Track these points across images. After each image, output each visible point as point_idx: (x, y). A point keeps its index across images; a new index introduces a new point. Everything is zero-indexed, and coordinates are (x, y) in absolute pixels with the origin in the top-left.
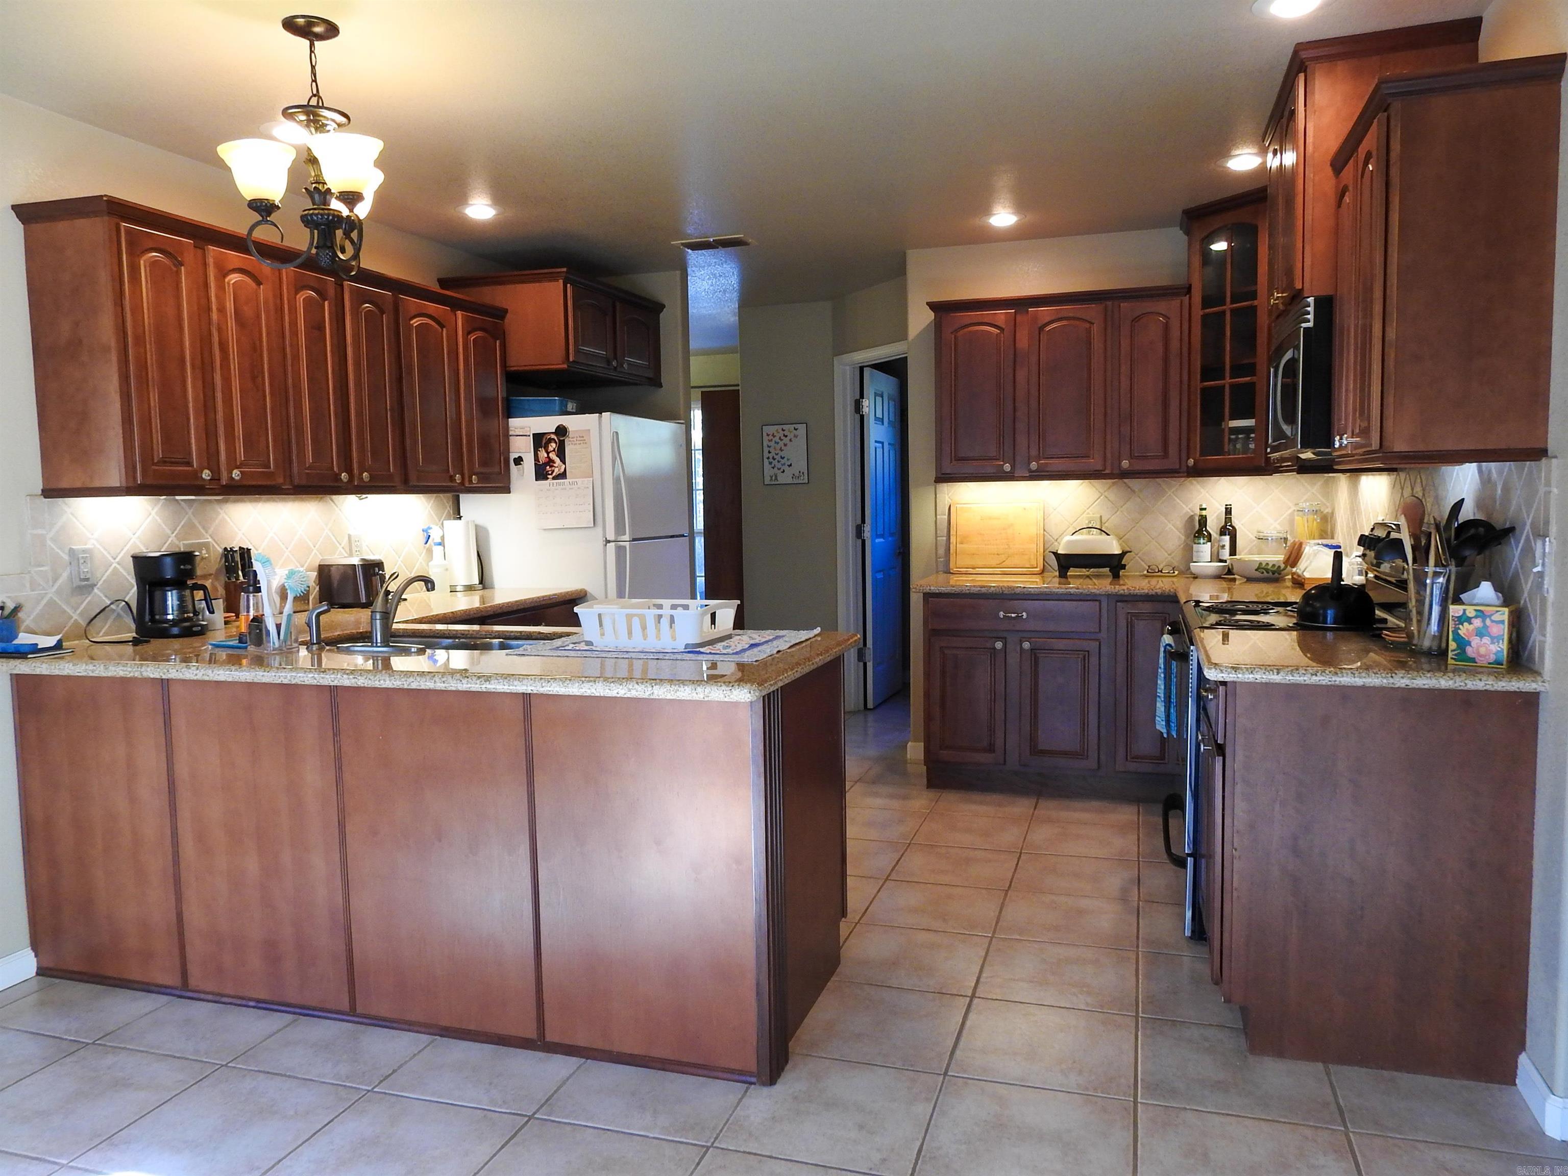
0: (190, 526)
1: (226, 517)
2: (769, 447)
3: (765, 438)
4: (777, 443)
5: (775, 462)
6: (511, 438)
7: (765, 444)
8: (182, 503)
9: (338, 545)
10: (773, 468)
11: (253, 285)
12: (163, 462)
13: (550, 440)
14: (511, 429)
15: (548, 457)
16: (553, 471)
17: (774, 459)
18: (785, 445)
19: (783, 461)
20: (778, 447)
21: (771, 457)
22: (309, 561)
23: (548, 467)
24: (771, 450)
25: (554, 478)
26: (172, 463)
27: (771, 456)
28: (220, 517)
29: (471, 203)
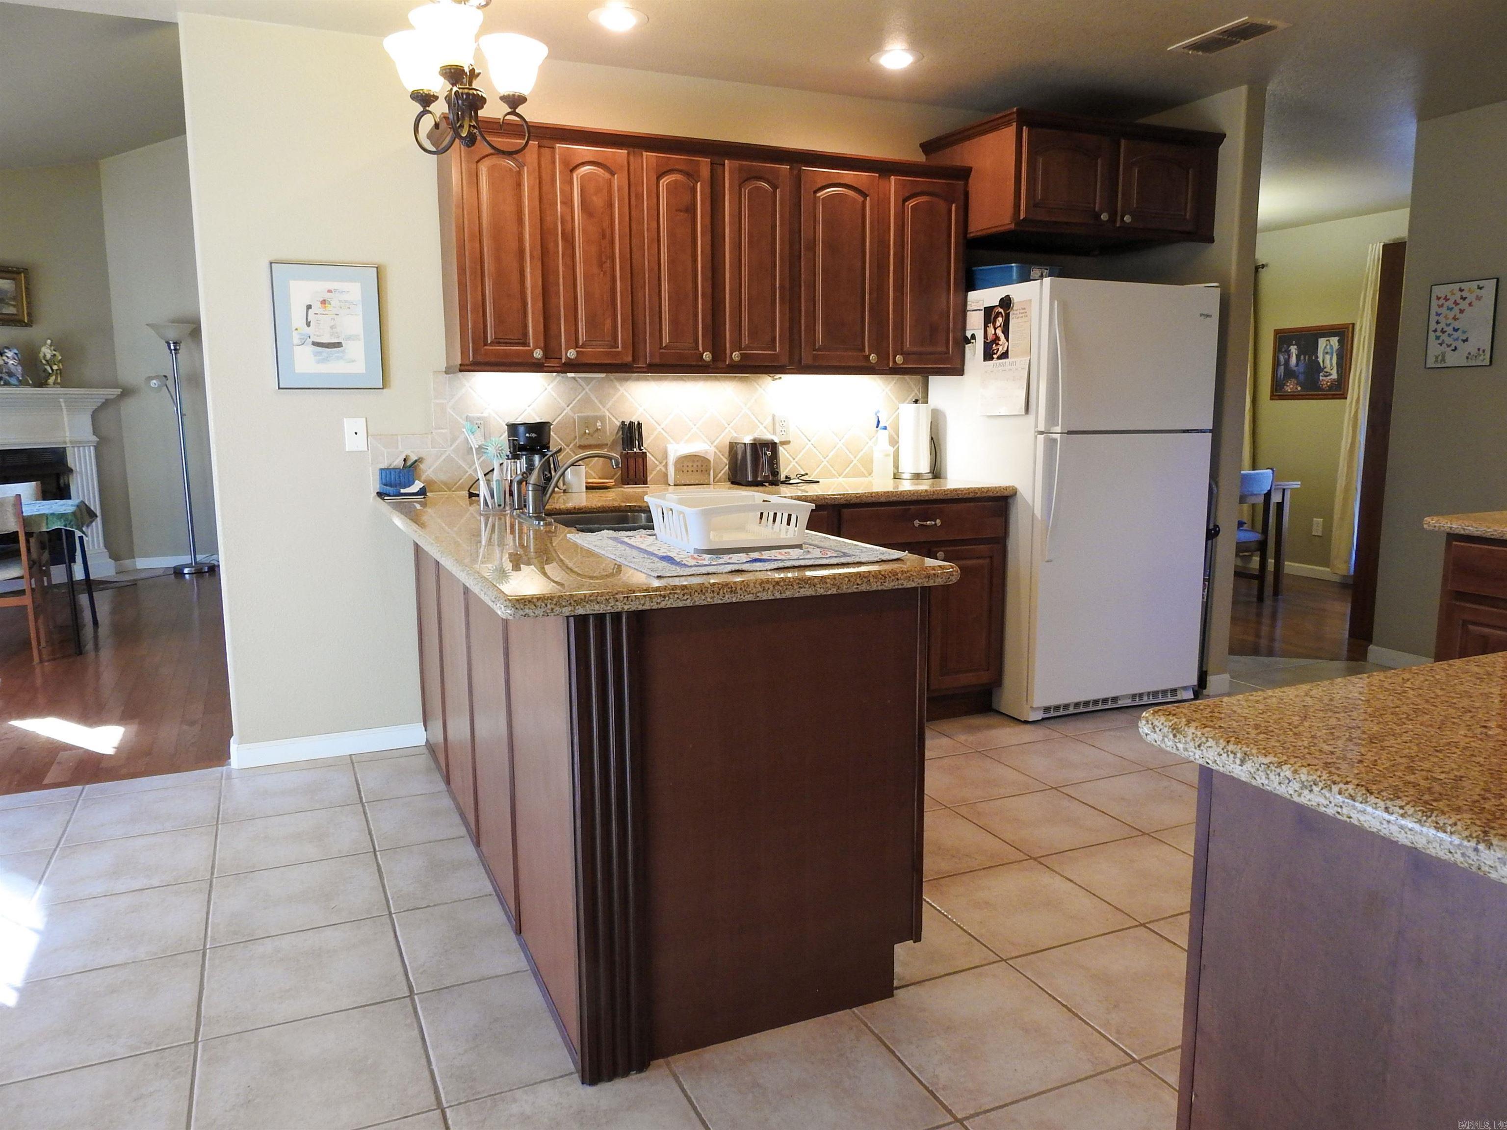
0: (587, 401)
1: (625, 393)
2: (1438, 315)
3: (1434, 303)
4: (1451, 309)
5: (1444, 337)
6: (968, 313)
7: (1433, 312)
8: (578, 379)
9: (759, 424)
10: (1441, 344)
11: (607, 175)
12: (497, 342)
13: (999, 313)
14: (969, 303)
15: (995, 334)
16: (998, 350)
17: (1443, 332)
18: (1462, 311)
19: (1456, 335)
20: (1451, 315)
21: (1439, 330)
22: (720, 438)
23: (994, 345)
24: (1441, 318)
25: (999, 358)
26: (506, 343)
27: (1439, 327)
28: (619, 394)
29: (886, 49)
